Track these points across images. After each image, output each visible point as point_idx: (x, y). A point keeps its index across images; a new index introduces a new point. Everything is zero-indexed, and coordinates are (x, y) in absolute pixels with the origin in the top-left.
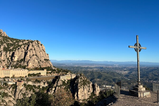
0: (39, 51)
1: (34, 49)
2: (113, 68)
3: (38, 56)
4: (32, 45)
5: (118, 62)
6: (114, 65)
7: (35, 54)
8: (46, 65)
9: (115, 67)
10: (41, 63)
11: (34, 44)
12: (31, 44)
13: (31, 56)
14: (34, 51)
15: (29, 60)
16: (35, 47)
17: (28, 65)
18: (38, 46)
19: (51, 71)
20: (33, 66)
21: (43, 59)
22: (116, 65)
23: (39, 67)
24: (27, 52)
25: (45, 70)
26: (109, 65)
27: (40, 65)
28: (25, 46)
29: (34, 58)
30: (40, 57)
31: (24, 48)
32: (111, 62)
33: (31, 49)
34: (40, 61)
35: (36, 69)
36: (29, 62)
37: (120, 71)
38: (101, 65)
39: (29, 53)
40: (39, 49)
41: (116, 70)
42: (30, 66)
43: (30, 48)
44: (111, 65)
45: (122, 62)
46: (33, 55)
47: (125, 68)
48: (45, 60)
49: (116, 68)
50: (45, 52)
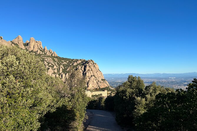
0: (96, 71)
1: (91, 70)
2: (168, 82)
3: (96, 77)
4: (89, 66)
5: (175, 74)
6: (169, 78)
7: (93, 75)
8: (104, 86)
9: (170, 80)
10: (99, 83)
11: (90, 64)
12: (87, 64)
13: (90, 77)
14: (91, 72)
15: (89, 81)
16: (92, 67)
17: (88, 86)
18: (94, 66)
19: (110, 92)
20: (93, 87)
21: (100, 80)
22: (172, 78)
23: (98, 88)
24: (86, 73)
25: (106, 91)
26: (162, 79)
27: (99, 86)
28: (81, 67)
29: (93, 78)
30: (97, 78)
31: (81, 69)
32: (164, 74)
33: (89, 70)
34: (98, 81)
35: (96, 90)
36: (89, 83)
37: (179, 86)
38: (151, 78)
39: (87, 75)
40: (96, 70)
41: (173, 84)
42: (90, 87)
43: (87, 69)
44: (165, 79)
45: (181, 74)
46: (92, 76)
47: (185, 82)
48: (102, 80)
49: (172, 82)
50: (100, 72)
